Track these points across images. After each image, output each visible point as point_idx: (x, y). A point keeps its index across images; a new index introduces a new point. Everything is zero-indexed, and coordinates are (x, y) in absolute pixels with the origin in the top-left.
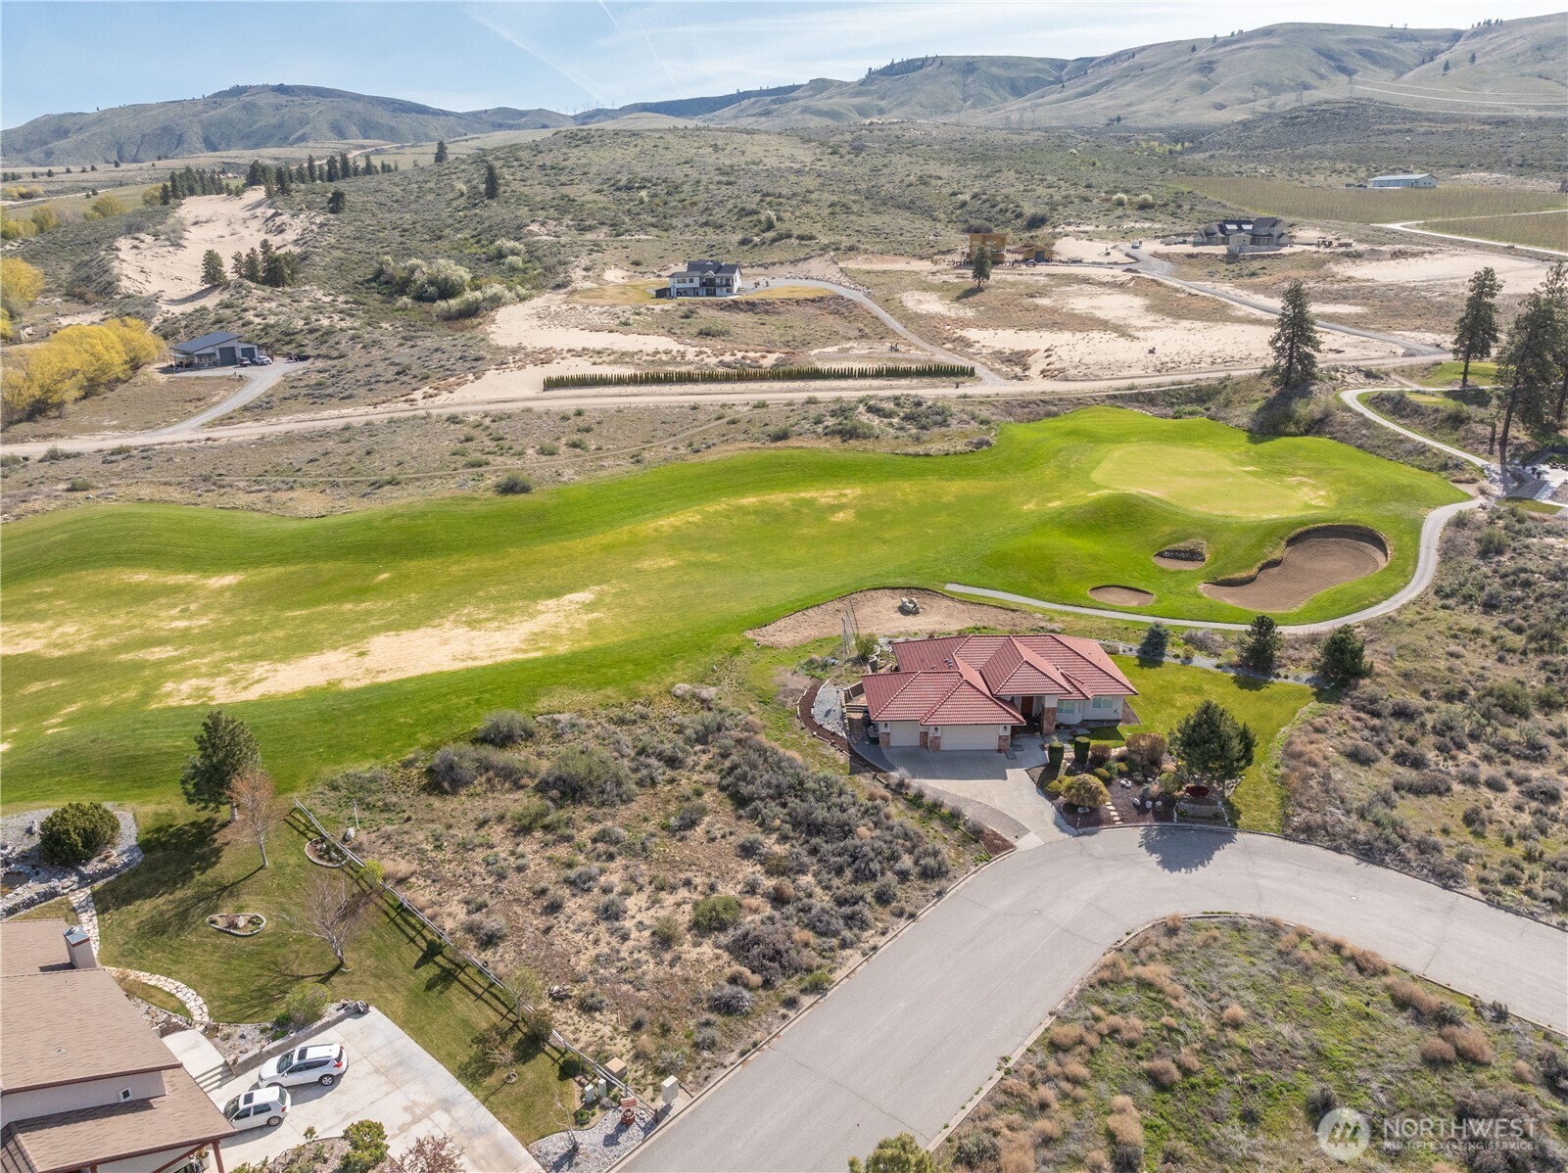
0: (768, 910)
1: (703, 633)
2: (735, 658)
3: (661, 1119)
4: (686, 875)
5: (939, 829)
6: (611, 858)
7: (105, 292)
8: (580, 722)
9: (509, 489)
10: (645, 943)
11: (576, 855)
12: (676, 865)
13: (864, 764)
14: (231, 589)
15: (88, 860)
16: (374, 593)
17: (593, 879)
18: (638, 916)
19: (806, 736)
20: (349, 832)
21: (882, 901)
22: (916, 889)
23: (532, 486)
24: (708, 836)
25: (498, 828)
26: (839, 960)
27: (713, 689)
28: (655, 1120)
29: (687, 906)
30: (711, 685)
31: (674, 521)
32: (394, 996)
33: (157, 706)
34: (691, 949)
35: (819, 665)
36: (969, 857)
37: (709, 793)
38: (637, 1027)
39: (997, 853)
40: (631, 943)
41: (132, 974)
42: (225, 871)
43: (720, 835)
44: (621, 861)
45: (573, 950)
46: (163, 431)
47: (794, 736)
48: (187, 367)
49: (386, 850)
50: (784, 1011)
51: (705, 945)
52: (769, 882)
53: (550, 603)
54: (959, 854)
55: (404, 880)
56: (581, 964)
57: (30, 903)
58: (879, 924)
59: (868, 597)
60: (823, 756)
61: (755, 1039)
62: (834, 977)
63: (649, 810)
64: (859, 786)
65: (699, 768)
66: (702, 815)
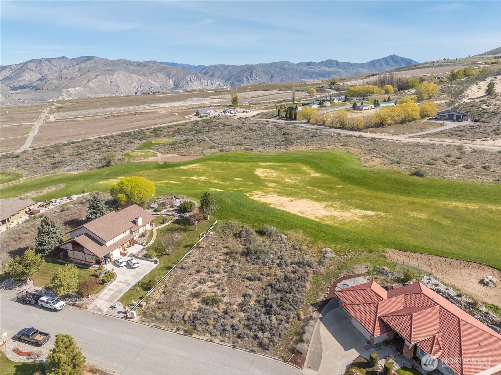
0: (220, 311)
1: (375, 241)
2: (365, 253)
3: (128, 318)
4: (226, 288)
5: (294, 339)
6: (225, 272)
7: (460, 94)
8: (284, 240)
9: (416, 174)
10: (194, 292)
11: (223, 266)
12: (230, 284)
13: (321, 307)
14: (313, 178)
15: (183, 213)
16: (330, 190)
17: (213, 272)
18: (204, 287)
19: (326, 286)
20: (212, 233)
21: (239, 336)
22: (252, 343)
23: (425, 175)
24: (248, 285)
25: (226, 250)
26: (203, 334)
27: (334, 255)
28: (127, 317)
29: (214, 294)
30: (337, 254)
31: (461, 205)
32: (163, 265)
33: (245, 194)
34: (195, 301)
35: (380, 271)
36: (283, 354)
37: (271, 277)
38: (160, 303)
39: (292, 363)
40: (192, 290)
41: (155, 234)
42: (191, 227)
43: (250, 287)
44: (225, 274)
45: (185, 281)
46: (398, 136)
47: (324, 283)
48: (436, 119)
49: (209, 240)
50: (175, 329)
51: (199, 304)
52: (235, 307)
53: (358, 210)
54: (283, 351)
55: (200, 247)
56: (181, 284)
57: (169, 215)
58: (226, 339)
59: (481, 268)
60: (317, 294)
61: (161, 326)
62: (194, 335)
63: (252, 269)
64: (305, 309)
65: (283, 270)
66: (257, 280)
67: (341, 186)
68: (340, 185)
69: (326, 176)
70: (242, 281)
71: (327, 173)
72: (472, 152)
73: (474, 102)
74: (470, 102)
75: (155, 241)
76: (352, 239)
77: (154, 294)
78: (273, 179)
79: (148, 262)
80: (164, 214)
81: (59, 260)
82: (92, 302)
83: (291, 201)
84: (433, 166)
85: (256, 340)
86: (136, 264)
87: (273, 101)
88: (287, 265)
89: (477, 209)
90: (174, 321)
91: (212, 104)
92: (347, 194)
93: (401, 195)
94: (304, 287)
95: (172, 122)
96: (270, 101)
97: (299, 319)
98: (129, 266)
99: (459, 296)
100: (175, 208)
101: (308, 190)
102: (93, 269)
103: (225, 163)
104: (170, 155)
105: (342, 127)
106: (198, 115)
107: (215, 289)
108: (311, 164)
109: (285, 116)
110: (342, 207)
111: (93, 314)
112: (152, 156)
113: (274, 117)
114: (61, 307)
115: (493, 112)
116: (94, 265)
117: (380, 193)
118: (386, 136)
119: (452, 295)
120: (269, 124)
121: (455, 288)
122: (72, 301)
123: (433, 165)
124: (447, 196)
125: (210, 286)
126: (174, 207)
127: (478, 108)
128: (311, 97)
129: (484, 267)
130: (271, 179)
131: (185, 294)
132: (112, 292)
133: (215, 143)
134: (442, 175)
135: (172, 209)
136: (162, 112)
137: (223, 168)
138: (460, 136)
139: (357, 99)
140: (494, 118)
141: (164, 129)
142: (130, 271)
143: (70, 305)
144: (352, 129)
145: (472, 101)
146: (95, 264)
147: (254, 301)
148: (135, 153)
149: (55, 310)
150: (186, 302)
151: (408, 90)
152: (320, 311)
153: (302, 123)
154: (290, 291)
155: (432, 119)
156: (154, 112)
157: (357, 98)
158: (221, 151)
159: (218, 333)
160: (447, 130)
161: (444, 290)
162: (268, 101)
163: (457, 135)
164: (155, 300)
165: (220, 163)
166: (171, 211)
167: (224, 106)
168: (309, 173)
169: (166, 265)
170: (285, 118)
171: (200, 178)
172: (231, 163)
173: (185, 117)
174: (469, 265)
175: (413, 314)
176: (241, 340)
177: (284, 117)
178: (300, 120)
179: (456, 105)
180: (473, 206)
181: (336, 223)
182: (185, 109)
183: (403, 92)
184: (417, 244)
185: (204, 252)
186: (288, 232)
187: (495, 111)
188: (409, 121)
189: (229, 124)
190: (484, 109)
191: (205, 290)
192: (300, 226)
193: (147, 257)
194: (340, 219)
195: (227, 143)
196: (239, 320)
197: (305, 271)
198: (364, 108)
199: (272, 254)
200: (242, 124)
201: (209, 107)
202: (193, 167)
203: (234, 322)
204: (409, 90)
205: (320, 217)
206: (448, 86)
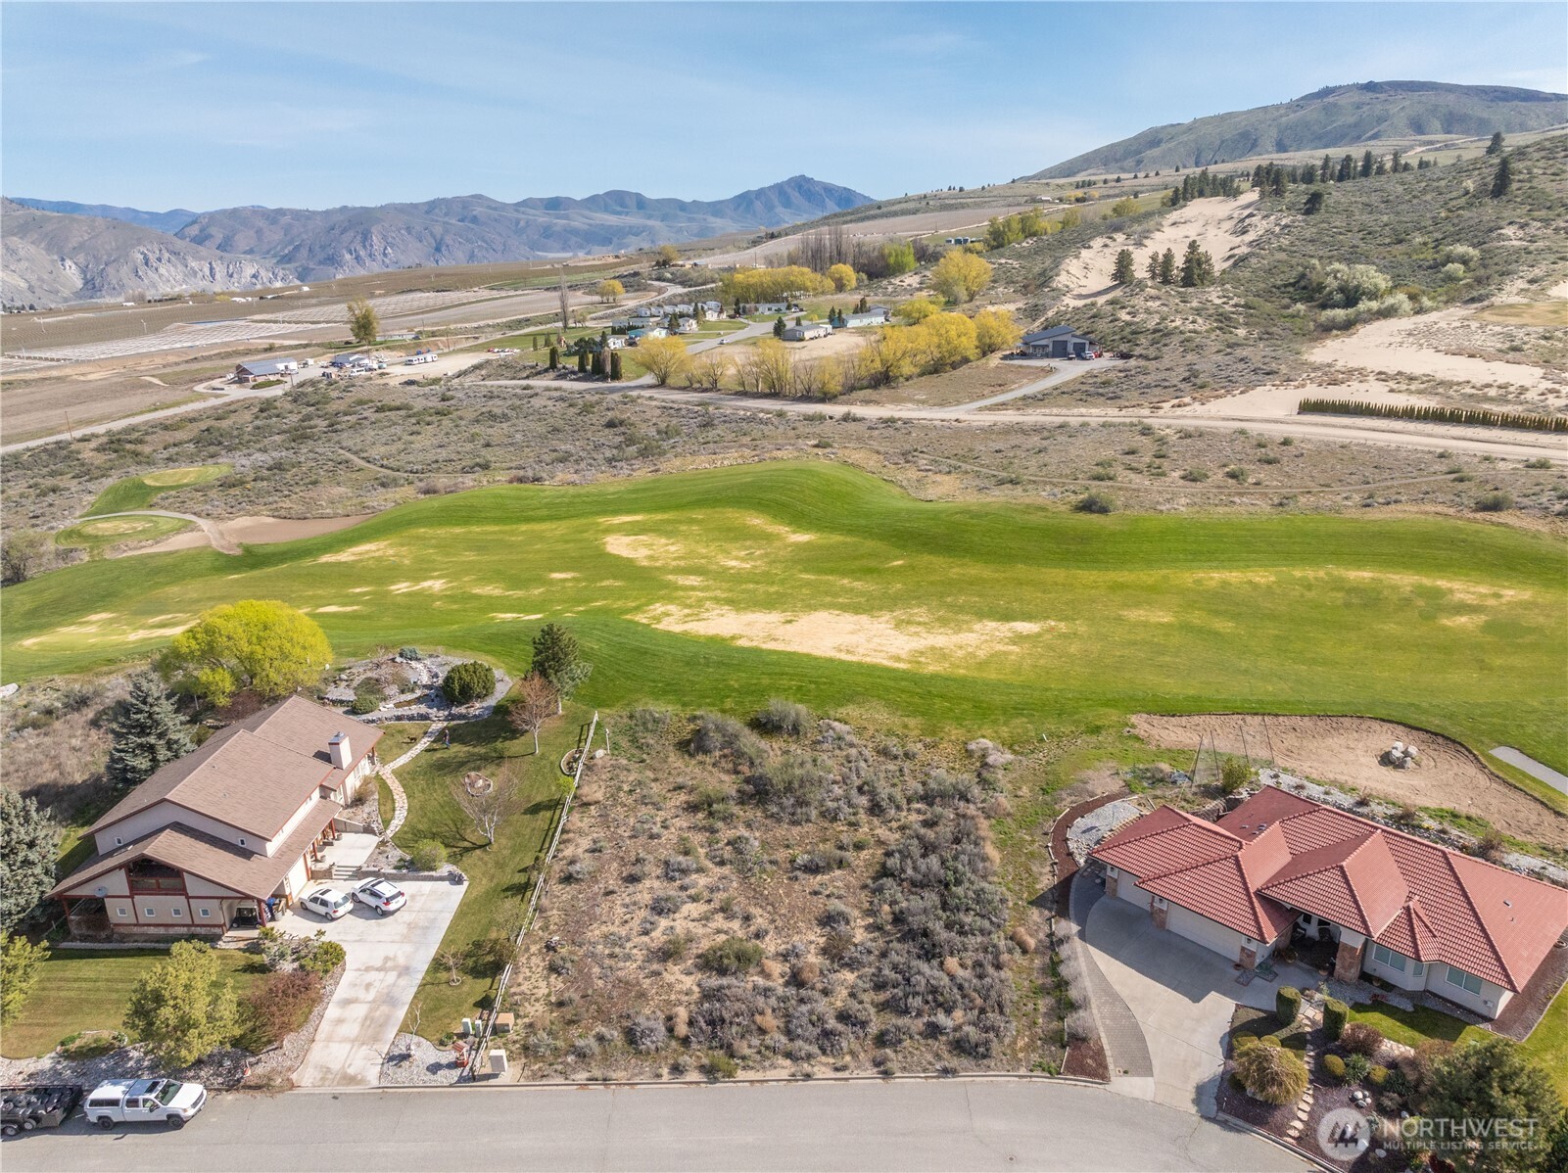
0: (778, 984)
1: (1087, 700)
2: (1084, 737)
3: (479, 1080)
4: (755, 911)
5: (1042, 1009)
6: (722, 863)
7: (1044, 284)
8: (848, 738)
9: (1088, 507)
10: (654, 945)
11: (702, 847)
12: (758, 897)
13: (1059, 900)
14: (797, 546)
15: (460, 704)
16: (875, 575)
17: (684, 872)
18: (678, 922)
19: (1038, 843)
20: (600, 753)
21: (881, 1040)
22: (931, 1051)
23: (1111, 508)
24: (817, 888)
25: (683, 797)
26: (767, 1064)
27: (1009, 756)
28: (474, 1078)
29: (723, 937)
30: (1015, 752)
31: (1234, 576)
32: (485, 884)
33: (628, 617)
34: (678, 972)
35: (1154, 777)
36: (1035, 1057)
37: (871, 851)
38: (561, 1004)
39: (1074, 1074)
40: (646, 939)
41: (395, 786)
42: (514, 746)
43: (828, 892)
44: (726, 870)
45: (604, 919)
46: (946, 409)
47: (1027, 838)
48: (1023, 355)
49: (604, 777)
50: (665, 1071)
51: (692, 977)
52: (813, 959)
53: (991, 625)
54: (1030, 1047)
55: (587, 804)
56: (595, 932)
57: (411, 718)
58: (848, 1058)
59: (1363, 727)
60: (1028, 871)
61: (614, 1075)
62: (741, 1074)
63: (802, 839)
64: (1022, 920)
65: (894, 825)
66: (835, 866)
67: (900, 562)
68: (897, 558)
69: (836, 538)
70: (790, 879)
71: (833, 527)
72: (1181, 438)
73: (1093, 304)
74: (1085, 306)
75: (409, 811)
76: (1027, 704)
77: (520, 980)
78: (682, 563)
79: (427, 886)
80: (390, 719)
81: (65, 945)
82: (302, 1056)
83: (790, 622)
84: (1110, 483)
85: (936, 1039)
86: (393, 897)
87: (490, 322)
88: (899, 808)
89: (1274, 582)
90: (648, 1048)
91: (278, 342)
92: (932, 583)
93: (1079, 568)
94: (985, 859)
95: (156, 410)
96: (482, 323)
97: (1025, 951)
98: (370, 908)
99: (1363, 803)
100: (418, 693)
101: (808, 584)
102: (233, 946)
103: (476, 529)
104: (243, 522)
105: (774, 394)
106: (247, 380)
107: (719, 921)
108: (768, 506)
109: (576, 368)
110: (943, 622)
111: (335, 1098)
112: (178, 531)
113: (539, 373)
114: (195, 1105)
115: (1155, 331)
116: (230, 933)
117: (1021, 570)
118: (913, 410)
119: (1346, 805)
120: (537, 394)
121: (1342, 788)
122: (220, 1075)
123: (1110, 479)
124: (1190, 557)
125: (695, 915)
126: (413, 691)
127: (1111, 321)
128: (613, 307)
129: (1369, 723)
130: (674, 563)
131: (628, 957)
132: (359, 1011)
133: (392, 469)
134: (1147, 504)
135: (409, 696)
136: (91, 377)
137: (480, 547)
138: (1111, 398)
139: (769, 309)
140: (1165, 345)
141: (147, 434)
142: (379, 924)
143: (219, 1090)
144: (807, 397)
145: (1088, 301)
146: (231, 928)
147: (861, 930)
148: (105, 527)
149: (175, 1122)
150: (648, 981)
151: (898, 279)
152: (1063, 913)
153: (642, 387)
154: (956, 879)
155: (1011, 356)
156: (58, 378)
157: (768, 305)
158: (427, 492)
159: (814, 1049)
160: (1067, 383)
161: (1322, 797)
162: (475, 325)
163: (1102, 395)
164: (537, 1000)
165: (458, 530)
166: (409, 703)
167: (330, 346)
168: (778, 534)
169: (495, 881)
170: (581, 375)
171: (426, 584)
172: (496, 528)
173: (196, 389)
174: (1335, 725)
175: (1344, 864)
176: (895, 1051)
177: (573, 373)
178: (629, 379)
179: (1050, 314)
180: (1263, 577)
181: (958, 667)
182: (177, 364)
183: (885, 282)
184: (1191, 692)
185: (608, 815)
186: (842, 712)
187: (1161, 327)
188: (954, 366)
189: (398, 403)
190: (1128, 324)
191: (689, 931)
192: (867, 690)
193: (415, 867)
194: (960, 653)
195: (434, 466)
196: (852, 995)
197: (957, 814)
198: (808, 335)
199: (835, 782)
200: (443, 400)
201: (266, 350)
202: (367, 552)
203: (839, 1004)
204: (902, 278)
205: (904, 656)
206: (1001, 264)
